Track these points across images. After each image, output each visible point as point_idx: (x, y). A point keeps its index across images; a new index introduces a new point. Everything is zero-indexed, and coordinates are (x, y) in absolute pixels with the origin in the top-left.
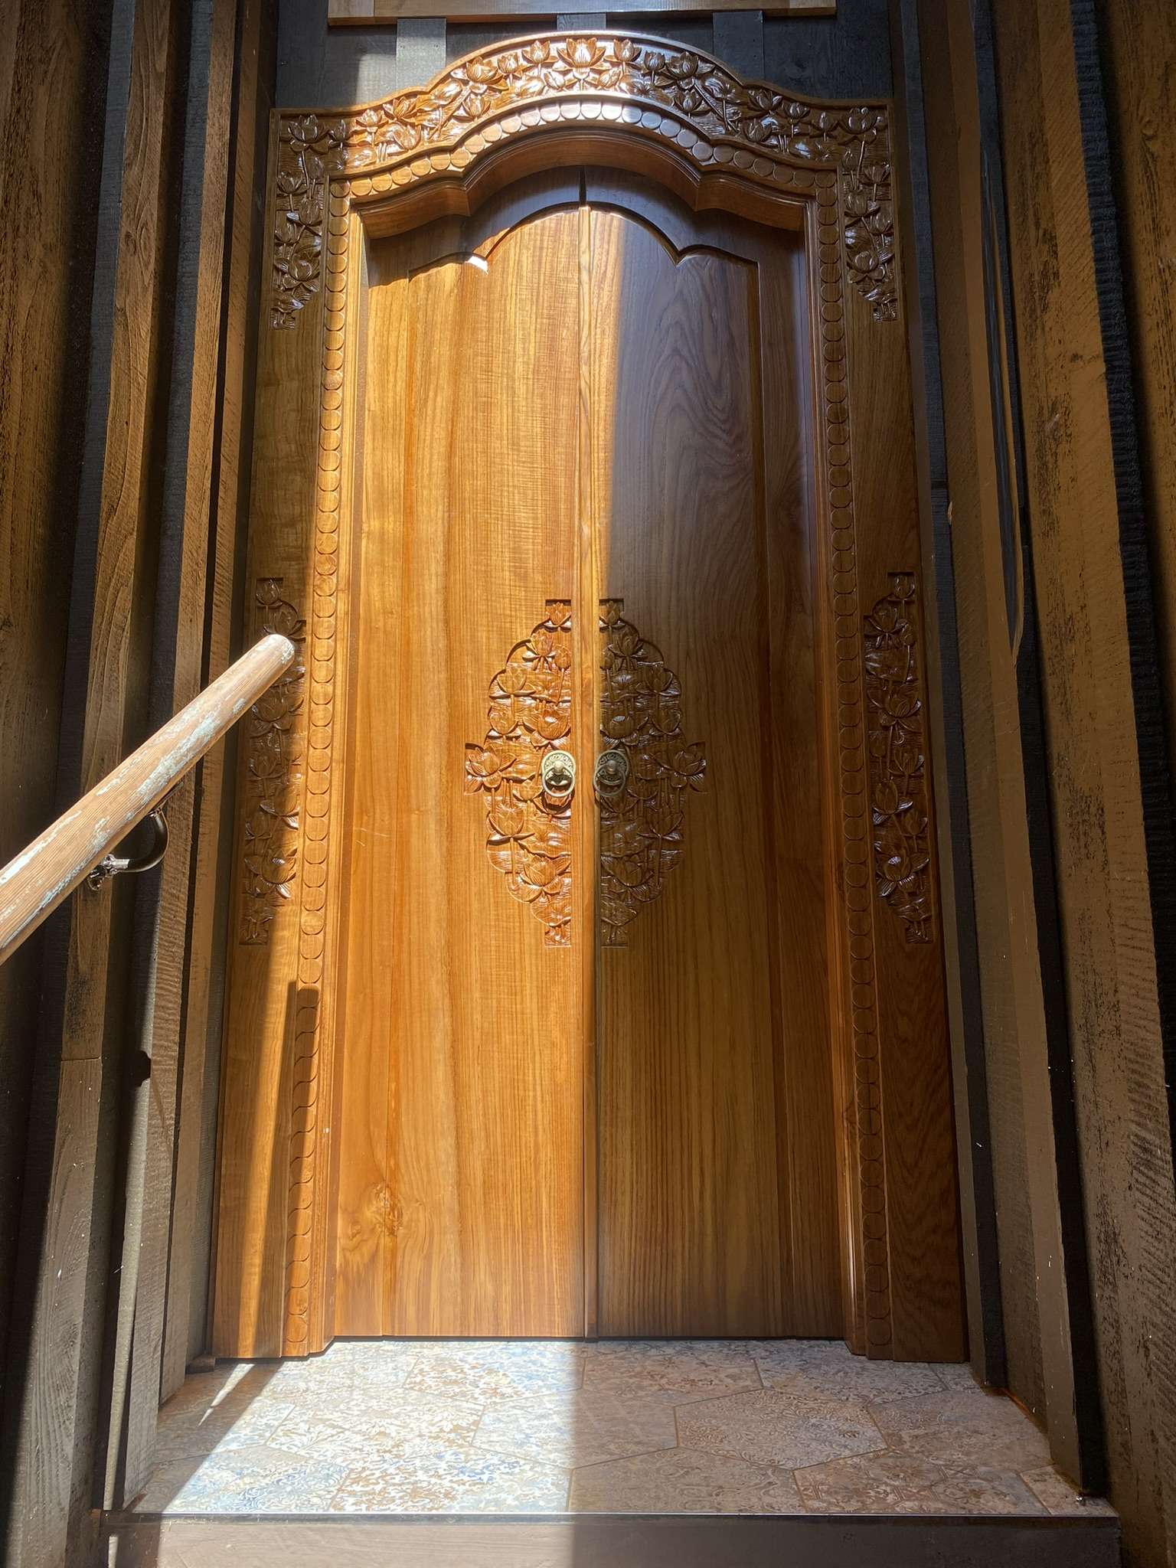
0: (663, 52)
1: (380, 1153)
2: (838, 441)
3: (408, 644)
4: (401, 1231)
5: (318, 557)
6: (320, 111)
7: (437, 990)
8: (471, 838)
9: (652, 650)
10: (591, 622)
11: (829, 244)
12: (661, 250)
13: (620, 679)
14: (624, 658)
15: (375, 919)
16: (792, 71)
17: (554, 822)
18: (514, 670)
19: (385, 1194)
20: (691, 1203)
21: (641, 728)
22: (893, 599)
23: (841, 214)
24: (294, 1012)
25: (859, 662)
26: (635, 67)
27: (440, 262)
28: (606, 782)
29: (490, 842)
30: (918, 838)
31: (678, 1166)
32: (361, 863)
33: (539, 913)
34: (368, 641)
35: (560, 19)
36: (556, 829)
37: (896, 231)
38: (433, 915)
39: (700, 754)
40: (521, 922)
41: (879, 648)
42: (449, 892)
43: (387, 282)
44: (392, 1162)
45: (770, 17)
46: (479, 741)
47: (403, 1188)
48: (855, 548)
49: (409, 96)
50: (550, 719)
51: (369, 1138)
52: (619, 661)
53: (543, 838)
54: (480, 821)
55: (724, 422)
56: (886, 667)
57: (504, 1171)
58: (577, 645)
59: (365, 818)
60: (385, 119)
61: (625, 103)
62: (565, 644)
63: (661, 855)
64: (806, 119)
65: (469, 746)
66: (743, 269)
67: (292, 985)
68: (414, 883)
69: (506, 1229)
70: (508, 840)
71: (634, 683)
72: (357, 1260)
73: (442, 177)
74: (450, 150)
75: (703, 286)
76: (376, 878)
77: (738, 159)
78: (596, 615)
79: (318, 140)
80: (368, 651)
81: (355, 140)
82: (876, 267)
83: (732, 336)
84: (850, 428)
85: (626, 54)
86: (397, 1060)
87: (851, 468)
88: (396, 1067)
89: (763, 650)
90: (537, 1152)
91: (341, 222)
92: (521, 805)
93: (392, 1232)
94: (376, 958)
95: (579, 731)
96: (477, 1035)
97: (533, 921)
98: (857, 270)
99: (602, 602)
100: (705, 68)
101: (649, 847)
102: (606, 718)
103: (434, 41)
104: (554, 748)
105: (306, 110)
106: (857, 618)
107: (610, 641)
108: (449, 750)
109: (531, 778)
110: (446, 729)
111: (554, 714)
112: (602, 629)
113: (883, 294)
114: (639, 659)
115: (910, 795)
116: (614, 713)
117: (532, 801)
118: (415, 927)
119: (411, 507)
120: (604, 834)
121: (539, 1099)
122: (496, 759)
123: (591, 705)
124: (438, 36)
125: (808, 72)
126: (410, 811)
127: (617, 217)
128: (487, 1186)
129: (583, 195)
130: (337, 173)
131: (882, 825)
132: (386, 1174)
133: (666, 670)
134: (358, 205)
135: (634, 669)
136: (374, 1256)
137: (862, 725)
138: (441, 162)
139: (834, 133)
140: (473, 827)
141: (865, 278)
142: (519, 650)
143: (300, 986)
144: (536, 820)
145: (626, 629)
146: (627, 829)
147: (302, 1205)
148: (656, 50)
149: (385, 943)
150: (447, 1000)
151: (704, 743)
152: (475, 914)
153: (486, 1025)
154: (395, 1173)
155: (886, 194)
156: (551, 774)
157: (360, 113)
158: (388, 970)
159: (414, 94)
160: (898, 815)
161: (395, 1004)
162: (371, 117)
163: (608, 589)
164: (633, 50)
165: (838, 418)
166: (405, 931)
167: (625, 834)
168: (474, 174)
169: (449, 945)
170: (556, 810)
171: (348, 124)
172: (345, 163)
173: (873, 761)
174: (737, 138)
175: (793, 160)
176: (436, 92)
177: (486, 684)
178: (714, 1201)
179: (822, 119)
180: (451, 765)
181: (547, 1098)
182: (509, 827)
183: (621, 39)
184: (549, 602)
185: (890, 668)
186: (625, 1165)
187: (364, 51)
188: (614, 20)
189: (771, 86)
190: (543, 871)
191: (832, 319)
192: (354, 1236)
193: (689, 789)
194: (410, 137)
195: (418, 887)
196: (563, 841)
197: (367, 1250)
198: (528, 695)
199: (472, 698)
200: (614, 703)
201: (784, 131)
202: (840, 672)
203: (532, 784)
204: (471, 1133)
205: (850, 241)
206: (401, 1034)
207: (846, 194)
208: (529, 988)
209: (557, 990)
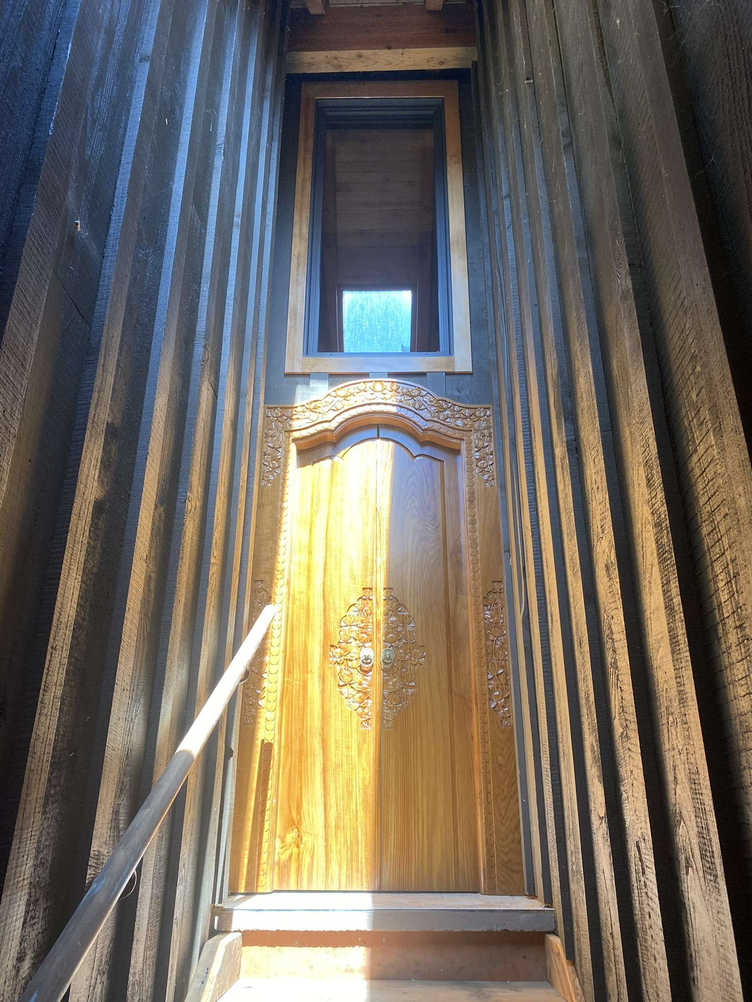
0: (408, 386)
1: (294, 813)
2: (473, 531)
3: (309, 605)
4: (302, 846)
5: (277, 572)
6: (281, 406)
7: (317, 746)
8: (331, 683)
9: (404, 608)
10: (380, 597)
11: (469, 456)
12: (408, 455)
13: (391, 619)
14: (393, 611)
15: (293, 717)
16: (456, 393)
17: (365, 677)
18: (350, 616)
19: (296, 830)
20: (418, 835)
21: (399, 640)
22: (495, 591)
23: (474, 447)
24: (263, 752)
25: (482, 615)
26: (398, 392)
27: (323, 459)
28: (386, 661)
29: (339, 685)
30: (505, 684)
31: (413, 819)
32: (288, 693)
33: (358, 714)
34: (293, 604)
35: (370, 374)
36: (366, 680)
37: (494, 453)
38: (316, 716)
39: (422, 650)
40: (351, 718)
41: (489, 610)
42: (323, 706)
43: (304, 467)
44: (298, 817)
45: (447, 374)
46: (336, 644)
47: (303, 827)
48: (479, 571)
49: (314, 401)
50: (364, 635)
51: (290, 807)
52: (391, 612)
53: (360, 684)
54: (335, 676)
55: (431, 521)
56: (492, 617)
57: (344, 821)
58: (374, 606)
59: (290, 675)
60: (305, 410)
61: (394, 405)
62: (370, 605)
63: (407, 691)
64: (460, 412)
65: (332, 646)
66: (439, 463)
67: (263, 741)
68: (309, 702)
69: (344, 845)
70: (346, 685)
71: (397, 621)
72: (284, 857)
73: (326, 430)
74: (329, 421)
75: (423, 470)
76: (294, 700)
77: (436, 426)
78: (382, 595)
79: (280, 417)
80: (293, 608)
81: (294, 417)
82: (487, 467)
83: (434, 489)
84: (477, 526)
85: (394, 388)
86: (301, 775)
87: (478, 541)
88: (301, 777)
89: (447, 611)
90: (357, 813)
91: (289, 447)
92: (351, 670)
93: (298, 847)
94: (293, 732)
95: (375, 640)
96: (333, 765)
97: (355, 718)
98: (481, 468)
99: (384, 589)
100: (424, 393)
101: (402, 688)
102: (386, 635)
103: (324, 381)
104: (365, 647)
105: (276, 406)
106: (481, 598)
107: (388, 604)
108: (324, 647)
109: (356, 659)
110: (322, 639)
111: (365, 633)
112: (384, 600)
113: (489, 477)
114: (399, 612)
115: (502, 667)
116: (389, 633)
117: (356, 668)
118: (309, 720)
119: (311, 552)
120: (385, 683)
121: (358, 791)
122: (342, 652)
123: (380, 630)
124: (326, 379)
125: (462, 394)
126: (307, 672)
127: (391, 443)
128: (337, 827)
129: (378, 435)
130: (287, 430)
131: (491, 679)
132: (296, 822)
133: (409, 616)
134: (295, 440)
135: (397, 616)
136: (291, 856)
137: (483, 640)
138: (326, 426)
139: (471, 417)
140: (333, 679)
141: (483, 470)
142: (352, 607)
143: (266, 742)
144: (358, 677)
145: (394, 600)
146: (394, 680)
147: (265, 830)
148: (406, 386)
149: (297, 727)
150: (321, 750)
151: (424, 646)
152: (333, 714)
153: (337, 760)
154: (300, 822)
155: (490, 440)
156: (364, 658)
157: (296, 407)
158: (298, 738)
159: (316, 401)
160: (498, 675)
161: (301, 752)
162: (299, 409)
163: (387, 584)
164: (397, 386)
165: (473, 522)
166: (305, 722)
167: (393, 682)
168: (337, 430)
169: (323, 728)
170: (365, 672)
171: (292, 411)
172: (290, 425)
173: (488, 654)
174: (436, 419)
175: (456, 427)
176: (325, 400)
177: (339, 621)
178: (428, 833)
179: (467, 412)
180: (325, 655)
181: (361, 791)
182: (347, 679)
183: (393, 382)
184: (364, 589)
185: (494, 617)
186: (392, 819)
187: (297, 384)
188: (391, 375)
189: (448, 400)
190: (360, 697)
191: (471, 485)
192: (283, 847)
193: (418, 664)
194: (314, 416)
195: (311, 704)
196: (368, 685)
197: (288, 853)
198: (356, 625)
199: (333, 627)
200: (389, 629)
201: (453, 417)
202: (475, 619)
203: (356, 661)
204: (331, 805)
205: (477, 457)
206: (303, 764)
207: (475, 440)
208: (354, 746)
209: (365, 746)
